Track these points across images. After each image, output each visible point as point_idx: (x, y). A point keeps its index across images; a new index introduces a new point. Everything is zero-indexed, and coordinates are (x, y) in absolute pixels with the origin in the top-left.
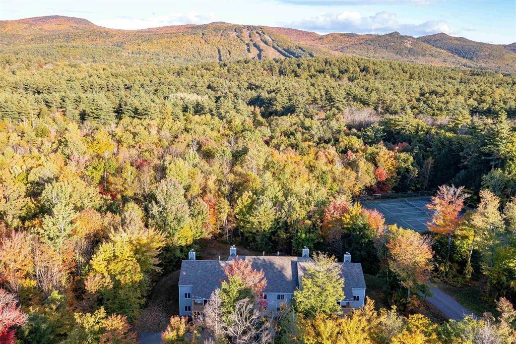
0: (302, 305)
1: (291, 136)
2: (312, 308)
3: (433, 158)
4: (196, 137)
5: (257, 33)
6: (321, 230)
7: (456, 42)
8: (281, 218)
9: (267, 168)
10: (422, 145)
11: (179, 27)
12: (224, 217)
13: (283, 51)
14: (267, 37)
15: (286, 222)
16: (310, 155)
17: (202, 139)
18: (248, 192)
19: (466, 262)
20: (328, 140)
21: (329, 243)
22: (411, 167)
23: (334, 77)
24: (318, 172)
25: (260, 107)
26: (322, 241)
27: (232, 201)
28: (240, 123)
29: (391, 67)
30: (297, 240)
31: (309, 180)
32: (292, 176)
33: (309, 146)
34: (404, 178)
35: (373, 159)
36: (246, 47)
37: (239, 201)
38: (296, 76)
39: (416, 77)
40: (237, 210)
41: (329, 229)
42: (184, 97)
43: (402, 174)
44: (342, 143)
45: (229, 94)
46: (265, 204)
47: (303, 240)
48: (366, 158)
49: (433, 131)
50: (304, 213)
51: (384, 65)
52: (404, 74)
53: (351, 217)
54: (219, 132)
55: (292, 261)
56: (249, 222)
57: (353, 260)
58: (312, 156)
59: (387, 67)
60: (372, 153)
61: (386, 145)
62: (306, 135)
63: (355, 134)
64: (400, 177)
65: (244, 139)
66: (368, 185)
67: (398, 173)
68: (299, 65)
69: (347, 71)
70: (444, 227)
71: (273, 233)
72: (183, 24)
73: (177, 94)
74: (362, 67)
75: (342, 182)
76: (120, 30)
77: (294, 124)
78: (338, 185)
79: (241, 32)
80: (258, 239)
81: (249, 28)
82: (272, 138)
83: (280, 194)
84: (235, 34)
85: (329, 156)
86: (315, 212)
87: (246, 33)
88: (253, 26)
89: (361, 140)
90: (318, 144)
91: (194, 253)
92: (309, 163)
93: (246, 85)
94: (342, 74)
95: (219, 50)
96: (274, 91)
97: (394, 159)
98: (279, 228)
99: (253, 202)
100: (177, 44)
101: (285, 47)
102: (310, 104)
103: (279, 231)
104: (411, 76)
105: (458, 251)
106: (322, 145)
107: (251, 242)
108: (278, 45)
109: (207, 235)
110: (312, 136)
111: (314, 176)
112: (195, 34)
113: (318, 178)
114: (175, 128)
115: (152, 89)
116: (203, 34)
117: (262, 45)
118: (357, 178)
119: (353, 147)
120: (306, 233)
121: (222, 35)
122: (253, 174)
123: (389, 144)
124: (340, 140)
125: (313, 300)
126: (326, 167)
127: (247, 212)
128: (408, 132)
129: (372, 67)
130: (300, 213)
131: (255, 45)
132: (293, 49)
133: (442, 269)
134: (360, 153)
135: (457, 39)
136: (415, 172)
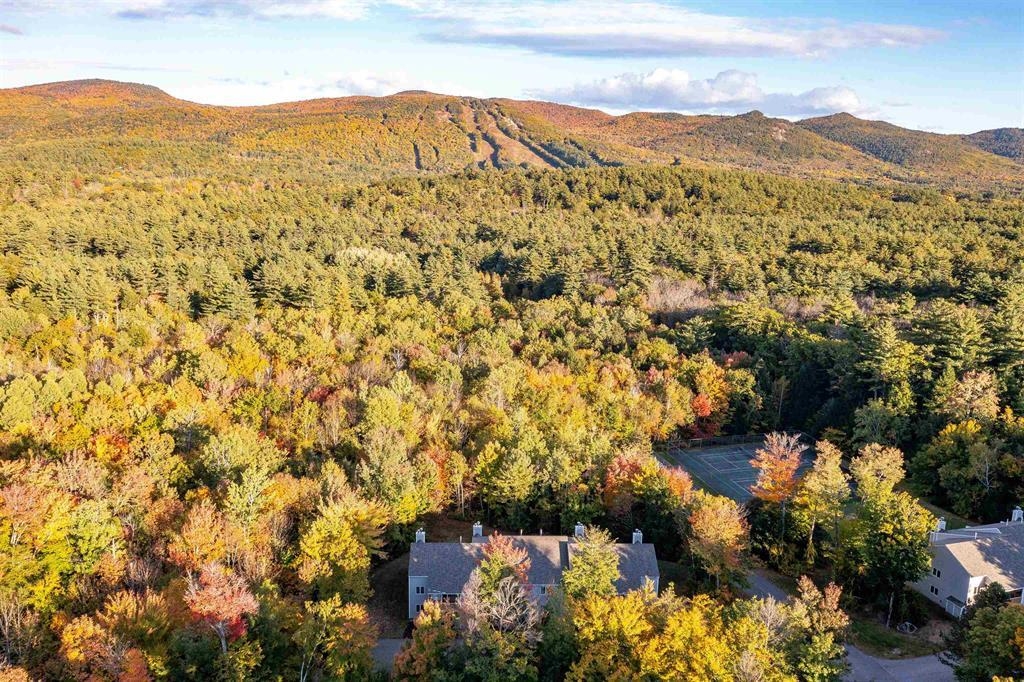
0: (572, 587)
1: (558, 338)
2: (584, 590)
3: (787, 378)
4: (397, 342)
5: (490, 113)
6: (602, 498)
7: (869, 130)
8: (542, 481)
9: (519, 398)
10: (772, 355)
11: (338, 101)
12: (458, 480)
13: (539, 148)
14: (509, 122)
15: (550, 488)
16: (589, 374)
17: (409, 346)
18: (494, 442)
19: (807, 542)
20: (620, 345)
21: (613, 517)
22: (751, 392)
23: (635, 207)
24: (601, 404)
25: (501, 275)
26: (604, 514)
27: (470, 457)
28: (470, 313)
29: (743, 185)
30: (567, 513)
31: (587, 416)
32: (559, 411)
33: (587, 358)
34: (741, 410)
35: (690, 381)
36: (468, 141)
37: (480, 457)
38: (566, 206)
39: (790, 206)
40: (478, 470)
41: (614, 497)
42: (362, 256)
43: (738, 405)
44: (641, 353)
45: (444, 250)
46: (519, 461)
47: (576, 514)
48: (679, 379)
49: (790, 332)
50: (577, 474)
51: (730, 181)
52: (768, 199)
53: (645, 479)
54: (434, 331)
55: (560, 542)
56: (495, 488)
57: (646, 540)
58: (592, 375)
59: (736, 187)
60: (691, 370)
61: (713, 355)
62: (583, 337)
63: (664, 335)
64: (734, 409)
65: (479, 344)
66: (682, 423)
67: (731, 404)
68: (569, 184)
69: (660, 195)
70: (774, 492)
71: (532, 504)
72: (347, 94)
73: (348, 250)
74: (689, 187)
75: (640, 419)
76: (221, 108)
77: (563, 314)
78: (634, 424)
79: (459, 112)
80: (510, 512)
81: (473, 103)
82: (525, 341)
83: (541, 445)
84: (447, 115)
85: (619, 376)
86: (593, 472)
87: (468, 115)
88: (481, 100)
89: (673, 346)
90: (602, 352)
91: (424, 533)
92: (588, 387)
93: (473, 229)
94: (652, 201)
95: (415, 147)
96: (526, 243)
97: (725, 381)
98: (541, 497)
99: (501, 457)
100: (333, 136)
101: (544, 141)
102: (591, 270)
103: (540, 501)
104: (781, 202)
105: (796, 527)
106: (608, 355)
107: (499, 517)
108: (530, 137)
109: (435, 507)
110: (594, 339)
111: (595, 411)
112: (368, 116)
113: (601, 413)
114: (361, 325)
115: (302, 242)
116: (385, 116)
117: (499, 136)
118: (663, 413)
119: (659, 359)
120: (580, 504)
121: (421, 118)
122: (498, 410)
123: (719, 352)
124: (638, 348)
125: (584, 581)
126: (614, 396)
127: (492, 472)
128: (751, 332)
129: (707, 186)
130: (570, 474)
131: (485, 137)
132: (560, 145)
133: (775, 551)
134: (671, 370)
135: (872, 125)
136: (758, 401)
